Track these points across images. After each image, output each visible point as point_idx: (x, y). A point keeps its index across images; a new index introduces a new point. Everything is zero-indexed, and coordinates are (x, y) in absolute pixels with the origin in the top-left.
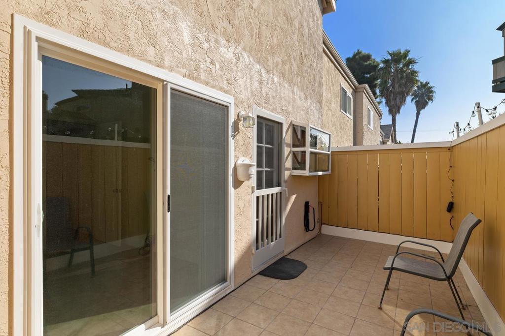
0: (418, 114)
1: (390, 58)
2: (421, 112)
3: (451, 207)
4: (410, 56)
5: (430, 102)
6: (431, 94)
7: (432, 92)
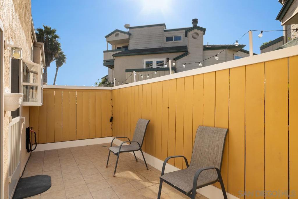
0: (57, 69)
1: (44, 29)
2: (59, 68)
3: (112, 119)
4: (56, 33)
5: (64, 63)
6: (64, 59)
7: (65, 58)
